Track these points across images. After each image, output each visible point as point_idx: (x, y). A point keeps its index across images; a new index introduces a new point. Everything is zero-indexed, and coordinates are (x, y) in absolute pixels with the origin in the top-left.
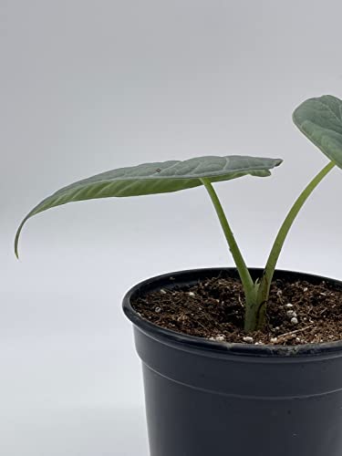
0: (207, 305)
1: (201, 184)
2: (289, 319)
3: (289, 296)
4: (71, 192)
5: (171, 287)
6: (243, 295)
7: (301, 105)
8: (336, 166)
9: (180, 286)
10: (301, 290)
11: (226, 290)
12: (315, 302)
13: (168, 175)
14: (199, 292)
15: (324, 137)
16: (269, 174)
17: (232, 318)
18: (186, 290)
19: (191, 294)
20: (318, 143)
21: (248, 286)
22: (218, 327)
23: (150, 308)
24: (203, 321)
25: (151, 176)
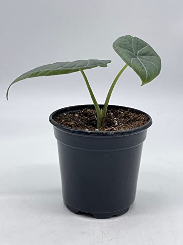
0: (83, 119)
1: (79, 70)
2: (114, 124)
3: (115, 115)
4: (26, 75)
5: (68, 112)
6: (97, 115)
7: (116, 41)
8: (128, 66)
9: (72, 112)
10: (120, 113)
11: (90, 113)
12: (125, 117)
13: (65, 68)
14: (80, 114)
15: (123, 54)
16: (106, 66)
17: (92, 124)
18: (74, 113)
19: (76, 115)
20: (121, 56)
21: (98, 111)
22: (87, 127)
23: (60, 120)
24: (81, 125)
25: (59, 69)
